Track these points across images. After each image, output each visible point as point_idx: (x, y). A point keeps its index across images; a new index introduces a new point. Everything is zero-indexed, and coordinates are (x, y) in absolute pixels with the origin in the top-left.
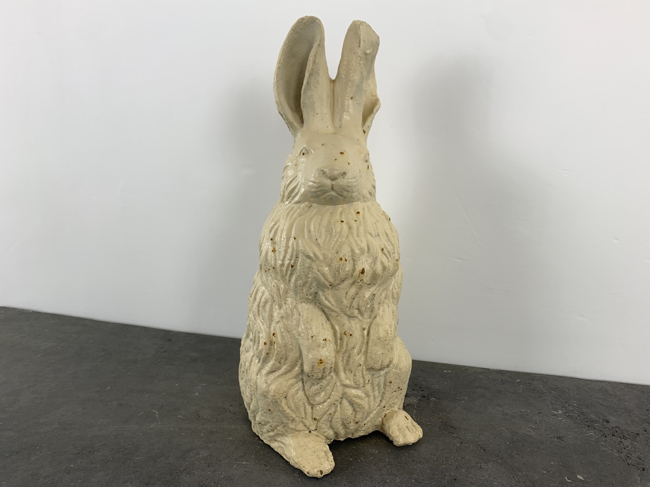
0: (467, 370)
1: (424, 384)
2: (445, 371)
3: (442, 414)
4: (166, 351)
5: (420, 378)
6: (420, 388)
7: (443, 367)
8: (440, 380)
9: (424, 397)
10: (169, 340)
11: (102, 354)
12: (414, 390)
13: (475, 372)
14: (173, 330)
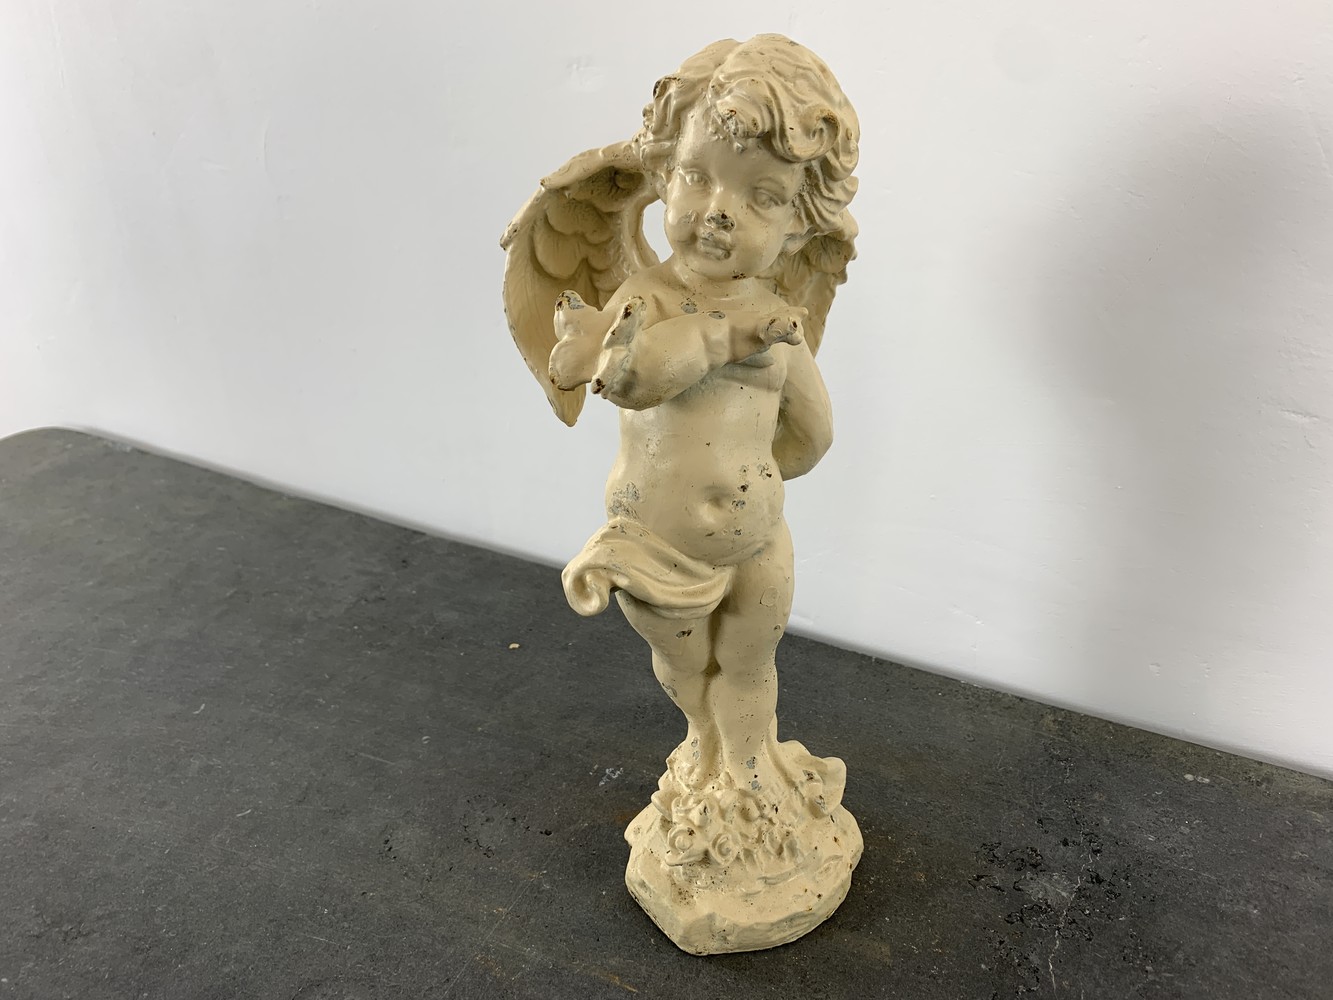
0: (1268, 780)
1: (1106, 821)
2: (1189, 777)
3: (1157, 973)
4: (383, 599)
5: (1096, 796)
6: (1091, 837)
7: (1183, 759)
8: (1166, 814)
9: (1099, 880)
10: (404, 561)
11: (228, 594)
12: (1065, 843)
13: (1297, 796)
14: (423, 531)
